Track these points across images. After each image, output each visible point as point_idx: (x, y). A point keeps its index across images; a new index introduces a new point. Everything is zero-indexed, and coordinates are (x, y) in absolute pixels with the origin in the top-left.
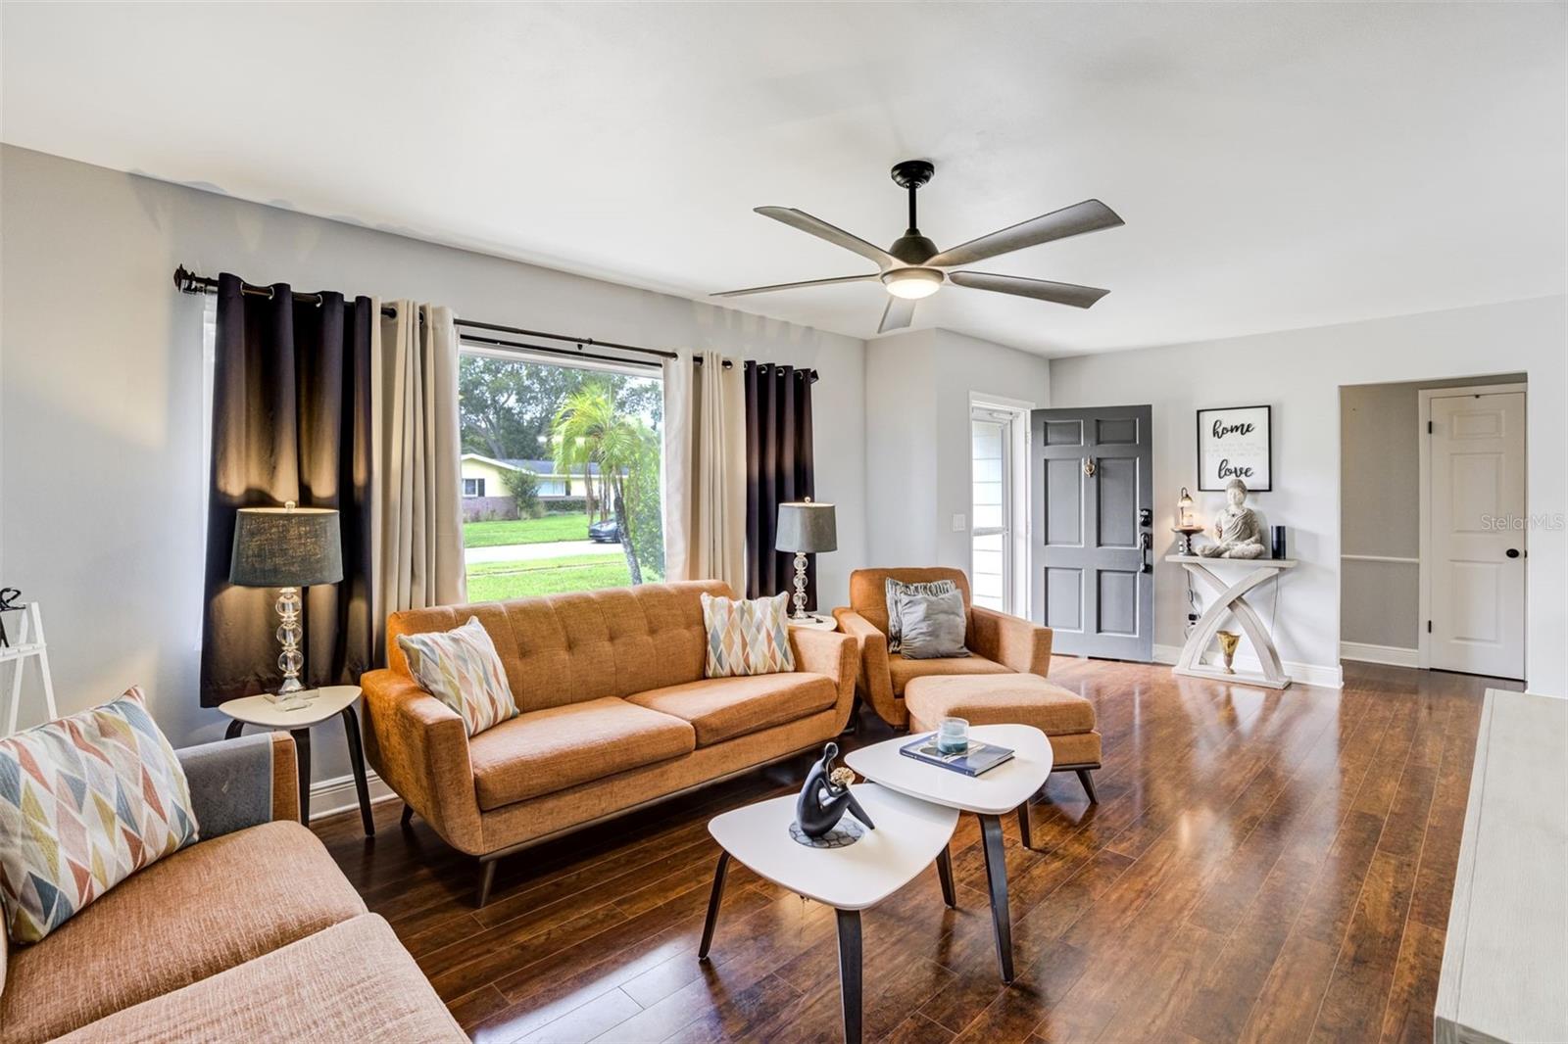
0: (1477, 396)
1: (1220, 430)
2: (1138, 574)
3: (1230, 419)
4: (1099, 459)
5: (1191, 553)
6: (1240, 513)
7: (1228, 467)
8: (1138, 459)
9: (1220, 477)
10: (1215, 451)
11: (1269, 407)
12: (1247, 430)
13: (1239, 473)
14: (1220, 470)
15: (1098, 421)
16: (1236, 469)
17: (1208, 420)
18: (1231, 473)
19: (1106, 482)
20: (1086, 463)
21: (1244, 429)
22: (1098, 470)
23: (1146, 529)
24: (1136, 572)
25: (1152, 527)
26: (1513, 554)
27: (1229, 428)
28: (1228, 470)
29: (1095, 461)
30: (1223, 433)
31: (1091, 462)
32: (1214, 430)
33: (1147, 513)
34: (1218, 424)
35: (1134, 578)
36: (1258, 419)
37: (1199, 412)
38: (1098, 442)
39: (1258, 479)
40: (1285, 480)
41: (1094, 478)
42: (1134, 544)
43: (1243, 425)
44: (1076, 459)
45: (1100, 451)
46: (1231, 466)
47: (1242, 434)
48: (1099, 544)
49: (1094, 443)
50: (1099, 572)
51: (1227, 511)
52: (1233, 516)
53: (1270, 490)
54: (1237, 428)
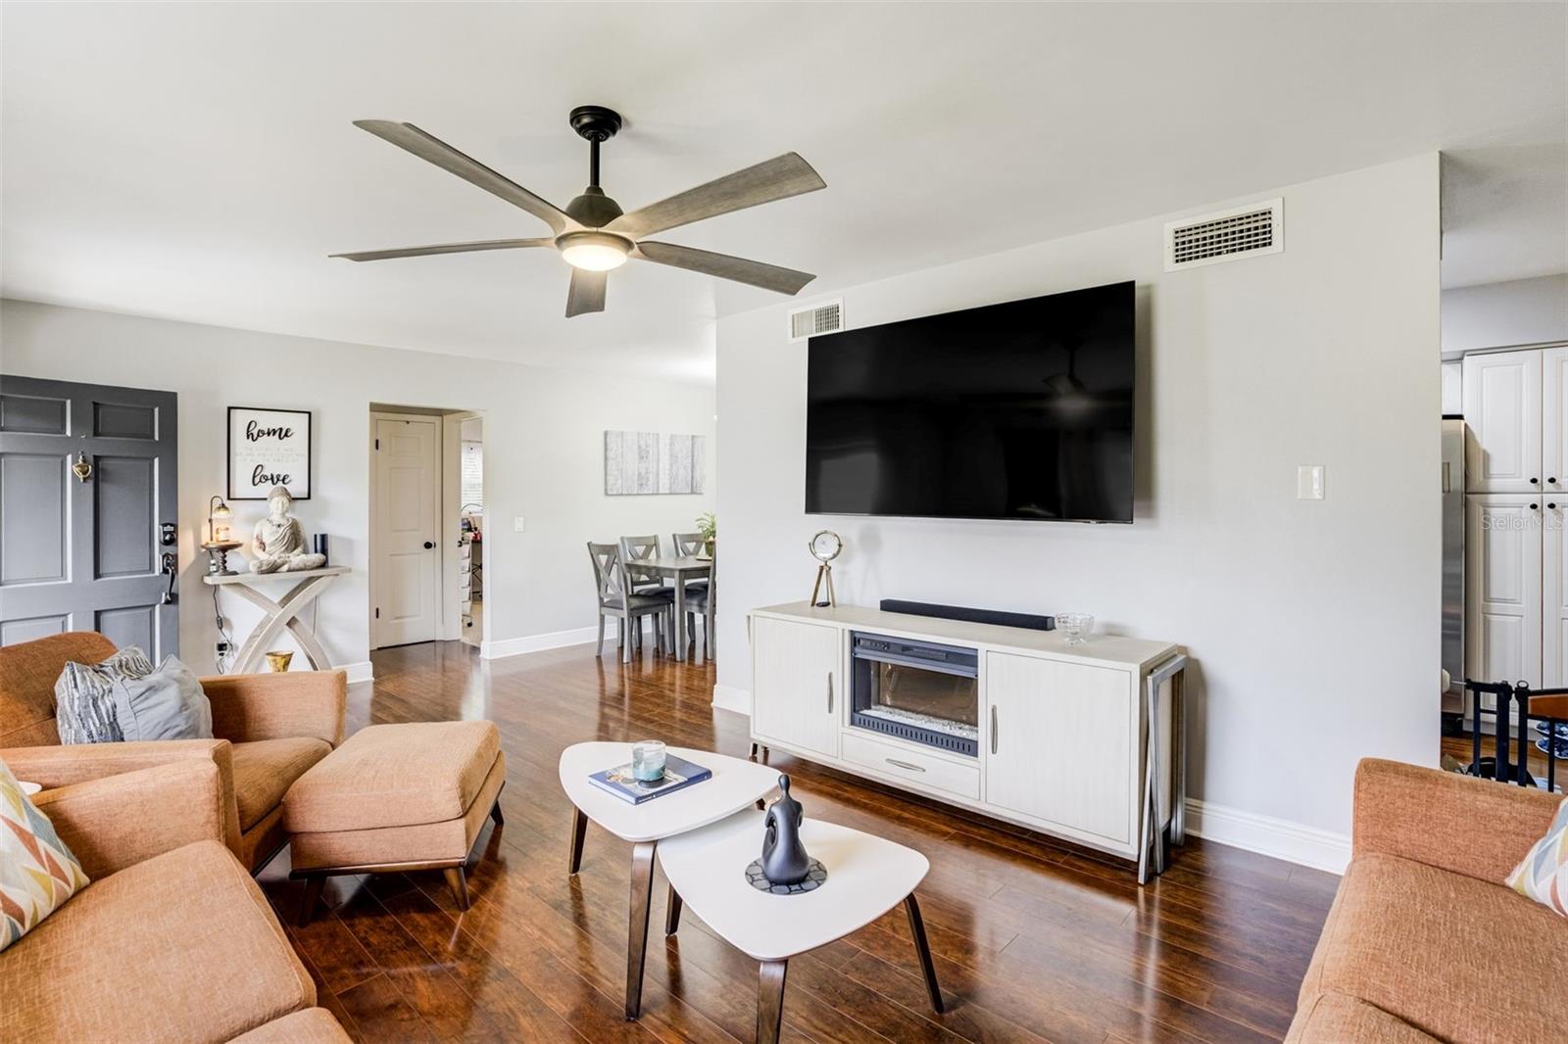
0: (408, 422)
1: (255, 432)
2: (157, 607)
3: (266, 421)
4: (96, 458)
5: (226, 572)
6: (286, 524)
7: (263, 473)
8: (156, 460)
9: (254, 484)
10: (248, 455)
11: (310, 413)
12: (286, 435)
13: (275, 480)
14: (254, 477)
15: (95, 403)
16: (272, 475)
17: (240, 420)
18: (267, 480)
19: (109, 491)
20: (74, 461)
21: (283, 434)
22: (97, 473)
23: (169, 549)
24: (154, 606)
25: (177, 545)
26: (428, 545)
27: (266, 431)
28: (264, 476)
29: (91, 460)
30: (258, 435)
31: (84, 461)
32: (248, 431)
33: (172, 529)
34: (253, 425)
35: (152, 615)
36: (298, 424)
37: (230, 409)
38: (96, 433)
39: (297, 487)
40: (324, 488)
41: (90, 485)
42: (151, 569)
43: (281, 429)
44: (58, 456)
45: (102, 446)
46: (267, 472)
47: (280, 438)
48: (97, 575)
49: (92, 433)
50: (98, 614)
51: (271, 522)
52: (279, 526)
53: (309, 498)
54: (275, 432)
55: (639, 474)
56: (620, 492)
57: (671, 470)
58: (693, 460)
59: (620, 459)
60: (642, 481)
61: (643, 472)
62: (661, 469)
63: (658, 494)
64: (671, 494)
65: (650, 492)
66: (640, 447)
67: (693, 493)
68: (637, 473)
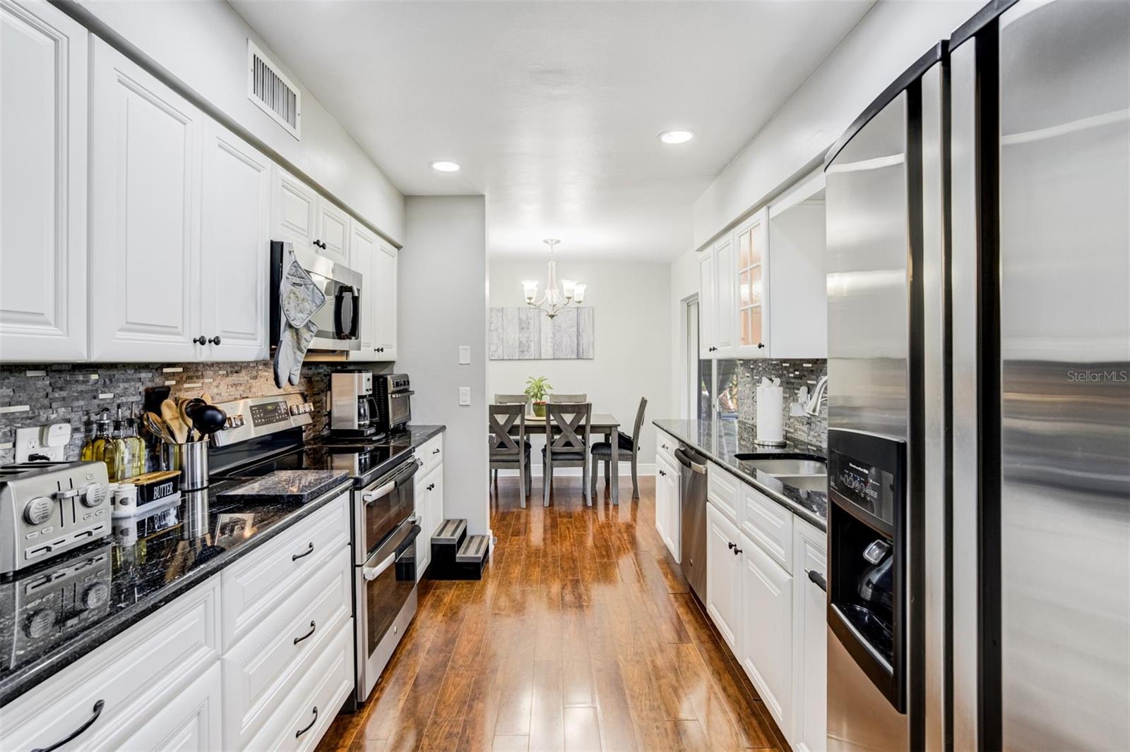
55: (520, 342)
56: (501, 358)
57: (554, 338)
58: (578, 329)
59: (500, 330)
60: (523, 348)
61: (524, 341)
62: (542, 338)
63: (541, 359)
64: (554, 359)
65: (533, 358)
66: (520, 320)
67: (578, 358)
68: (517, 342)
